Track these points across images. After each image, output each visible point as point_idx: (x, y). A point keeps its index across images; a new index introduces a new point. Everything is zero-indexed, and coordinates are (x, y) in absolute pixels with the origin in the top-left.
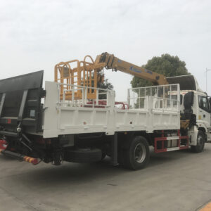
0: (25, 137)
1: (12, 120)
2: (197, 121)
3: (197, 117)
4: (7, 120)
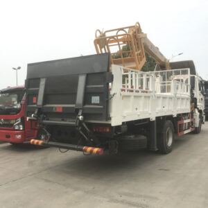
0: (85, 125)
1: (63, 108)
2: (198, 104)
3: (198, 101)
4: (56, 108)
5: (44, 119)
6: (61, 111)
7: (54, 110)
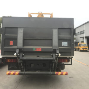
4: (36, 49)
5: (23, 56)
6: (40, 50)
7: (34, 50)
